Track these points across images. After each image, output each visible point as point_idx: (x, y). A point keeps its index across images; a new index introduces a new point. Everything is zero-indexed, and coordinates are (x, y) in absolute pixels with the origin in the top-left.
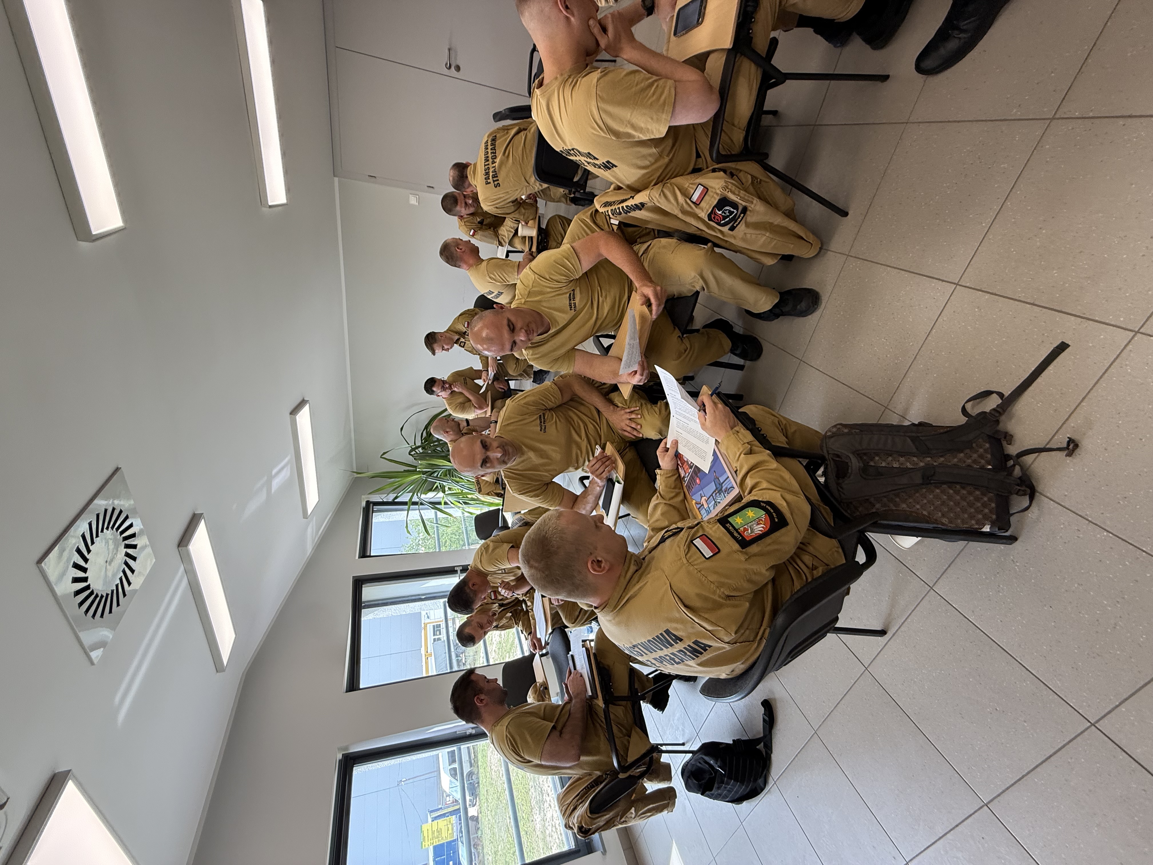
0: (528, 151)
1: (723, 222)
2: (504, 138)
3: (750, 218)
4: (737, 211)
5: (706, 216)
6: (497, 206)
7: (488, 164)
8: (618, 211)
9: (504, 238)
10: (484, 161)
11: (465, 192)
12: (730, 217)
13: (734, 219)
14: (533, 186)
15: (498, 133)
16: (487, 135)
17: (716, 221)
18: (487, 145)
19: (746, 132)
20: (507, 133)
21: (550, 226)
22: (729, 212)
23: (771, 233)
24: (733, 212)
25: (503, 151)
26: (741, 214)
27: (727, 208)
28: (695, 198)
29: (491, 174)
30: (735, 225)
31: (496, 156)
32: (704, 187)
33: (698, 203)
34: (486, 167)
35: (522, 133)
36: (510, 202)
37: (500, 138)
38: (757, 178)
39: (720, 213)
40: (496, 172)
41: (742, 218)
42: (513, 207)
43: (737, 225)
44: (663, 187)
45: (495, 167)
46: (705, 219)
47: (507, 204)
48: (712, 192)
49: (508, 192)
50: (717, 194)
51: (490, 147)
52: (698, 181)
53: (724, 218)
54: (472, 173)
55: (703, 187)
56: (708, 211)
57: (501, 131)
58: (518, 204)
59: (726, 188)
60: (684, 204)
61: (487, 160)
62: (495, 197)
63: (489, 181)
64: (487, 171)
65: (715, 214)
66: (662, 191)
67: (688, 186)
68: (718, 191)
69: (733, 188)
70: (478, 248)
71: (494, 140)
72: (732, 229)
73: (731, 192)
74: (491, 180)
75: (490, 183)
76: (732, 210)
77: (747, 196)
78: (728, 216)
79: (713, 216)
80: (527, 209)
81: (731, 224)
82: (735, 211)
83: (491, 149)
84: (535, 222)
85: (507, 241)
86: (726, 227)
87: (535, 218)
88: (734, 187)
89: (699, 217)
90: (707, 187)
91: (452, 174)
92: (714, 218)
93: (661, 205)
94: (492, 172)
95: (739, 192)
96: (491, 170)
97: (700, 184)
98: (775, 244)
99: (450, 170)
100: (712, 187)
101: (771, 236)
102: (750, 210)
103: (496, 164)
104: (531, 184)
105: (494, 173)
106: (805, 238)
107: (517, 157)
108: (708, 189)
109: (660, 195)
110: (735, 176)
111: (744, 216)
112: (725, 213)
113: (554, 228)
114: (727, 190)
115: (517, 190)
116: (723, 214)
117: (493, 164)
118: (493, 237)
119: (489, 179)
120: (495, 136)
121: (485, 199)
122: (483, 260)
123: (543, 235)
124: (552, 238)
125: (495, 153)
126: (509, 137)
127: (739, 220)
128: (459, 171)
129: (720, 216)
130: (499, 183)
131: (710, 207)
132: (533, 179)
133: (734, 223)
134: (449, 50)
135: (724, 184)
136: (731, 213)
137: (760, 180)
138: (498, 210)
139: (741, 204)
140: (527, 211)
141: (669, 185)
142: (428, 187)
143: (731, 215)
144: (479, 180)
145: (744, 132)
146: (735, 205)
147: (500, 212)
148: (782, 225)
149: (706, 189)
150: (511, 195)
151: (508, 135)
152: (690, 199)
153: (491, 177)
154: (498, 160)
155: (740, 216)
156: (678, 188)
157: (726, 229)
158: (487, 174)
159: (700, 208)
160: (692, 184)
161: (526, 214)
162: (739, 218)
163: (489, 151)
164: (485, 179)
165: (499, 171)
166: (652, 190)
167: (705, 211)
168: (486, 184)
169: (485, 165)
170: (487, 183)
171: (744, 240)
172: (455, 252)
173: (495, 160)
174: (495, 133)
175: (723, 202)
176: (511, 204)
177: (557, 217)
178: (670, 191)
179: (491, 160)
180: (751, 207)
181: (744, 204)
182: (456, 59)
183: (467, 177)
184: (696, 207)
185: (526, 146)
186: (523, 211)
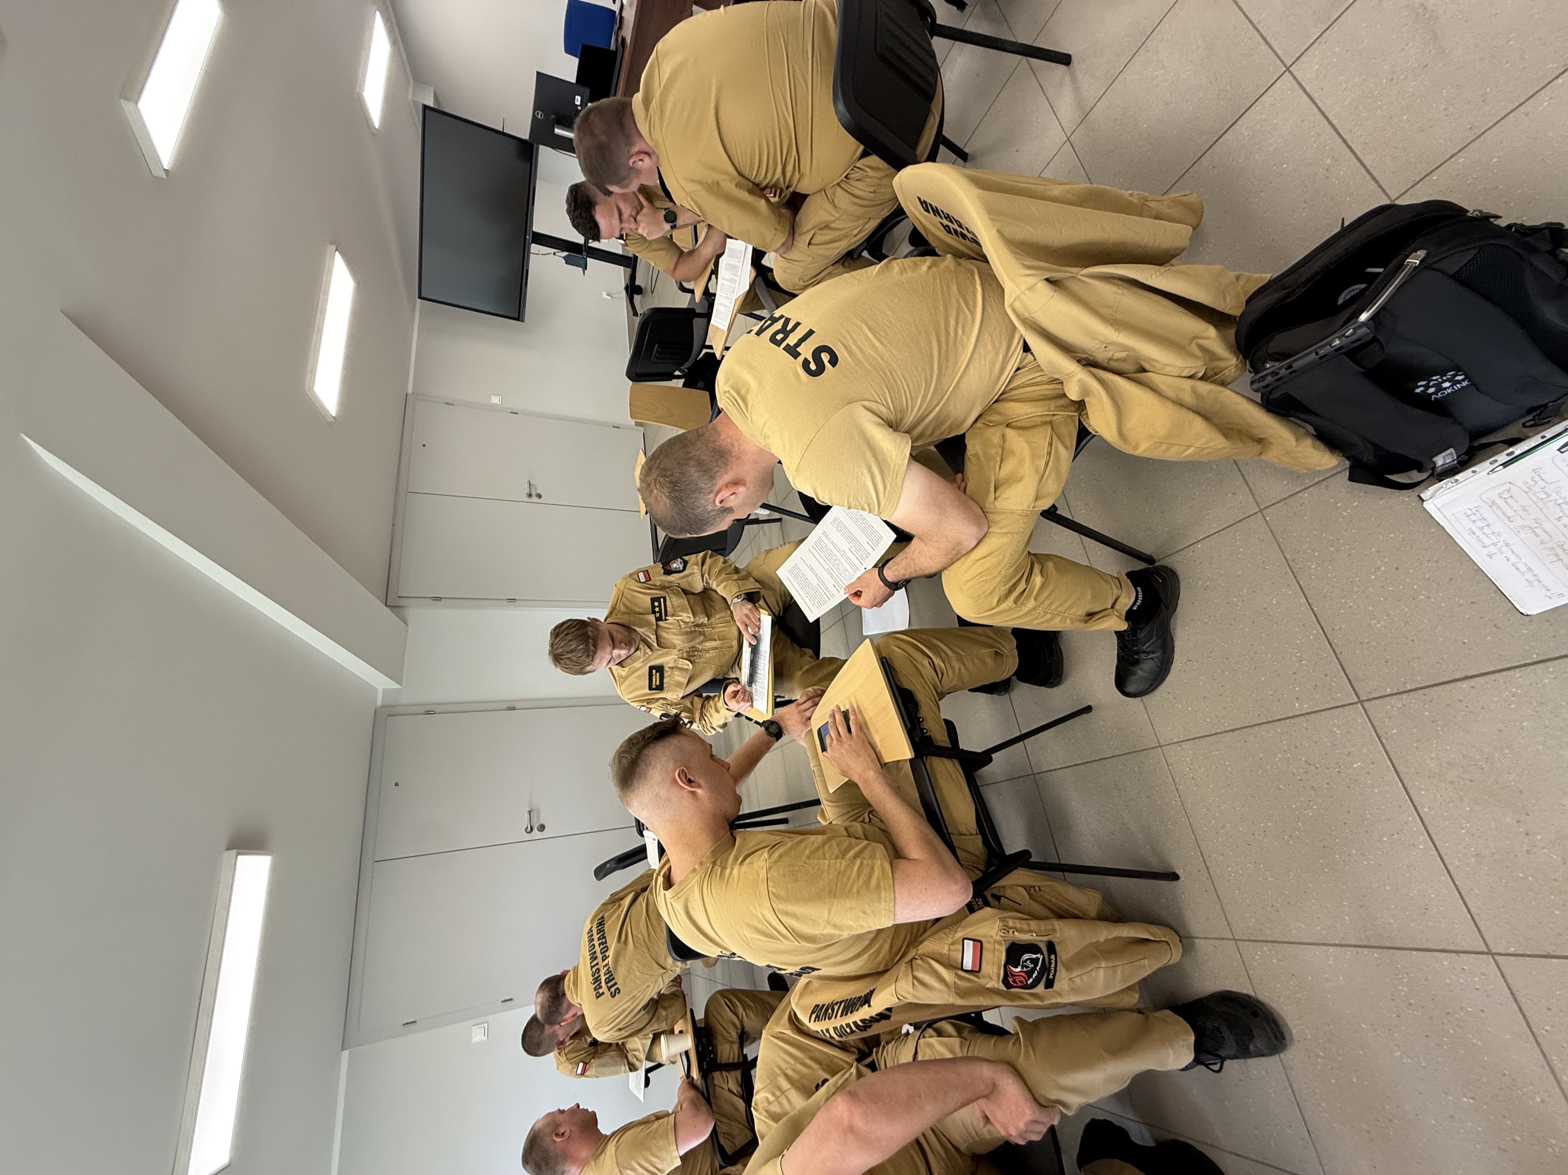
0: (654, 921)
1: (1031, 980)
2: (616, 915)
3: (1065, 953)
4: (1042, 954)
5: (1001, 983)
6: (620, 1026)
7: (597, 964)
8: (848, 1030)
9: (637, 1053)
10: (589, 962)
11: (563, 1021)
12: (1038, 968)
13: (1045, 969)
14: (672, 969)
15: (606, 911)
16: (589, 920)
17: (1021, 984)
18: (592, 935)
19: (980, 834)
20: (620, 906)
21: (711, 1017)
22: (1031, 963)
23: (1106, 960)
24: (1038, 959)
25: (616, 938)
26: (1049, 955)
27: (1026, 956)
28: (968, 964)
29: (603, 978)
30: (1051, 977)
31: (607, 946)
32: (974, 940)
33: (977, 969)
34: (594, 969)
35: (640, 899)
36: (640, 1010)
37: (610, 916)
38: (1033, 887)
39: (1019, 969)
40: (611, 972)
41: (1056, 961)
42: (646, 1016)
43: (1054, 976)
44: (912, 972)
45: (608, 964)
46: (1000, 988)
47: (635, 1016)
48: (989, 942)
49: (634, 997)
50: (999, 943)
51: (596, 937)
52: (960, 935)
53: (1029, 974)
54: (571, 985)
55: (972, 942)
56: (999, 975)
57: (610, 907)
58: (655, 1005)
59: (1006, 929)
60: (959, 982)
61: (594, 957)
62: (615, 1013)
63: (601, 991)
64: (596, 975)
65: (1013, 975)
66: (914, 977)
67: (949, 950)
68: (998, 938)
69: (1018, 924)
70: (594, 1114)
71: (601, 924)
72: (1050, 984)
73: (1017, 931)
74: (604, 988)
75: (603, 993)
76: (1034, 956)
77: (1043, 925)
78: (1034, 969)
79: (1010, 980)
80: (670, 1007)
81: (1044, 978)
82: (1038, 956)
83: (599, 939)
84: (686, 1020)
85: (642, 1056)
86: (1038, 987)
87: (684, 1016)
88: (1017, 921)
89: (989, 990)
90: (978, 938)
91: (539, 1000)
92: (1015, 981)
93: (921, 1000)
94: (605, 975)
95: (1028, 925)
96: (602, 972)
97: (964, 939)
98: (1122, 973)
99: (537, 993)
100: (985, 936)
101: (1110, 964)
102: (1059, 943)
103: (610, 960)
104: (669, 967)
105: (607, 976)
106: (1152, 939)
107: (640, 936)
108: (981, 942)
109: (913, 984)
110: (1002, 898)
111: (1056, 957)
112: (1027, 967)
113: (718, 1017)
114: (1011, 931)
115: (648, 986)
116: (1025, 969)
117: (603, 960)
118: (618, 1059)
119: (601, 987)
120: (603, 917)
121: (598, 1026)
122: (606, 1139)
123: (704, 1040)
124: (720, 1038)
125: (606, 942)
126: (622, 911)
127: (1053, 965)
128: (550, 991)
129: (1022, 974)
130: (618, 989)
131: (999, 969)
132: (670, 960)
133: (1049, 975)
134: (530, 812)
135: (1001, 924)
136: (1035, 961)
137: (1039, 887)
138: (623, 1032)
139: (1042, 941)
140: (670, 1010)
141: (919, 962)
142: (502, 1002)
143: (1036, 965)
144: (584, 996)
145: (980, 837)
146: (1033, 948)
147: (627, 1034)
148: (1111, 937)
149: (979, 943)
150: (639, 999)
151: (621, 909)
152: (962, 969)
153: (603, 984)
154: (611, 953)
155: (1050, 960)
156: (934, 959)
157: (1040, 989)
158: (597, 980)
159: (984, 977)
160: (953, 944)
161: (670, 1016)
162: (1050, 963)
163: (596, 943)
164: (595, 989)
165: (615, 968)
166: (898, 984)
167: (995, 978)
168: (597, 997)
169: (592, 967)
170: (599, 996)
171: (1074, 991)
172: (552, 1148)
173: (607, 954)
174: (602, 911)
175: (1014, 952)
176: (643, 1012)
177: (718, 995)
178: (925, 971)
179: (600, 956)
180: (1056, 938)
181: (1045, 939)
182: (538, 818)
183: (564, 994)
184: (978, 977)
185: (650, 914)
186: (664, 1013)
